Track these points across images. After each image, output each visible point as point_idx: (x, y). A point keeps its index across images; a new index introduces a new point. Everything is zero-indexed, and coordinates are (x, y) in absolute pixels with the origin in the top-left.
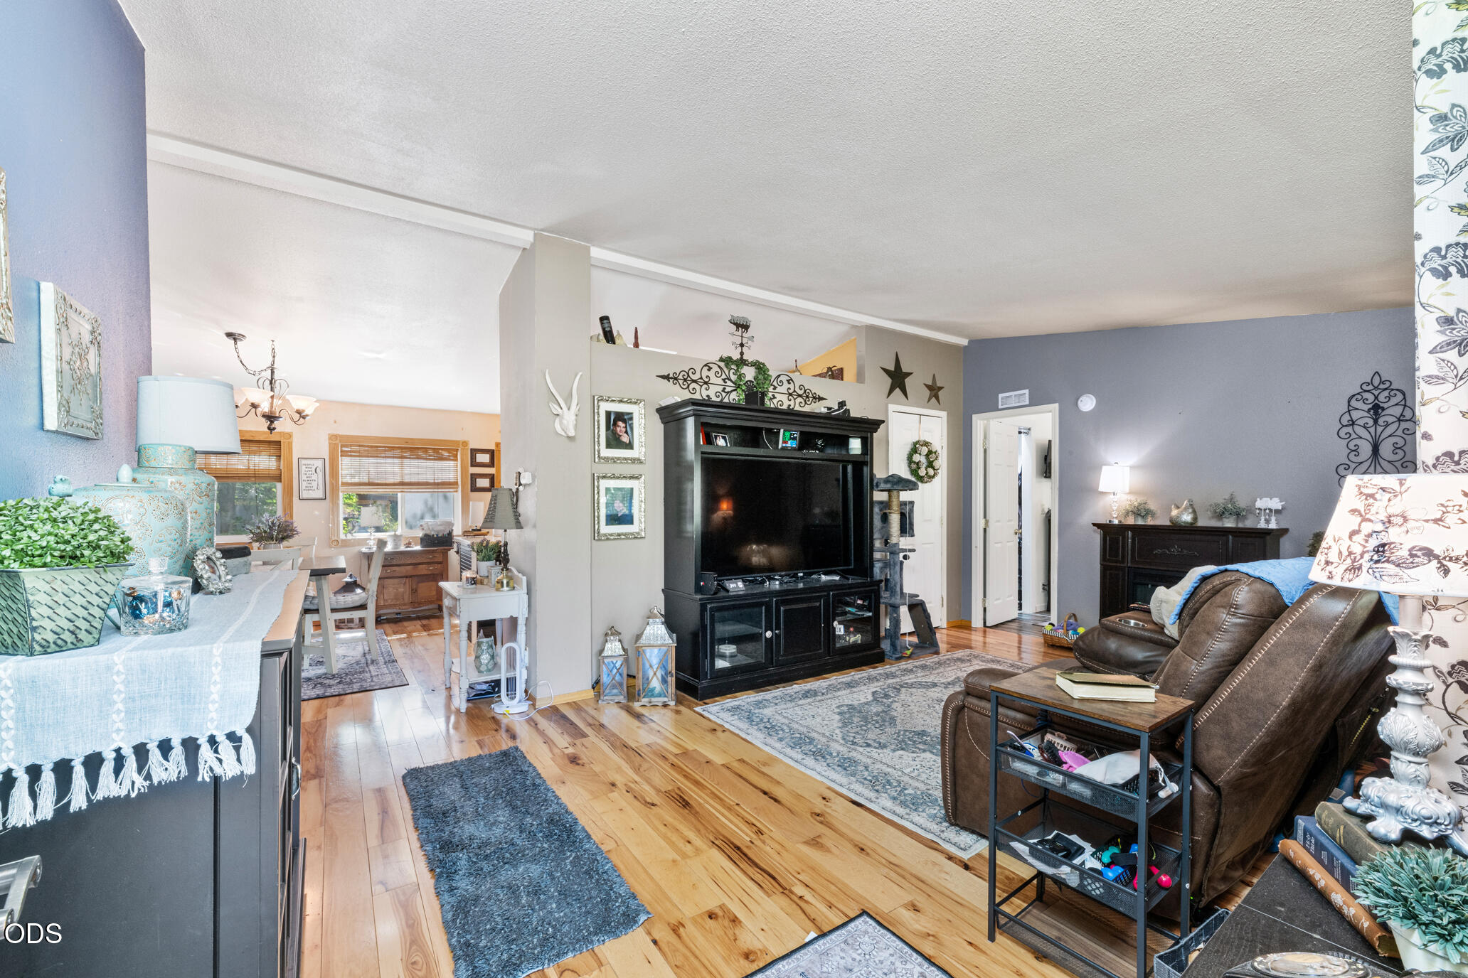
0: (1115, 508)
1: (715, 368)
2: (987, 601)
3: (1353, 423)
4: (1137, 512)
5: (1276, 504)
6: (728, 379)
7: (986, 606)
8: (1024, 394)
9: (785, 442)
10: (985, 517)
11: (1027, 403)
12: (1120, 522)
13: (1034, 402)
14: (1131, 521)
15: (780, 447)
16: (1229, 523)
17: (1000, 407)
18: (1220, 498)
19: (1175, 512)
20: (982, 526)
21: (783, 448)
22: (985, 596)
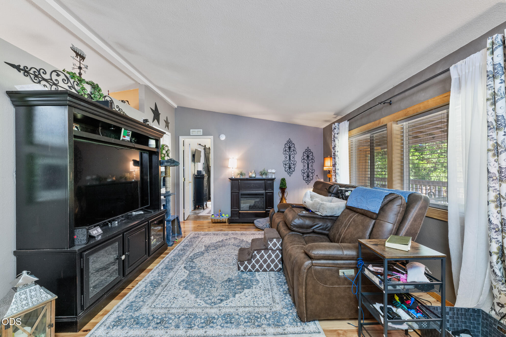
0: (233, 173)
1: (62, 76)
2: (185, 210)
3: (286, 151)
4: (241, 174)
5: (274, 171)
6: (73, 87)
7: (185, 212)
8: (200, 131)
9: (124, 137)
10: (184, 177)
11: (202, 134)
12: (235, 177)
13: (204, 135)
14: (238, 177)
15: (121, 139)
16: (264, 177)
17: (191, 134)
18: (261, 169)
19: (250, 174)
20: (183, 181)
21: (123, 140)
22: (184, 208)
